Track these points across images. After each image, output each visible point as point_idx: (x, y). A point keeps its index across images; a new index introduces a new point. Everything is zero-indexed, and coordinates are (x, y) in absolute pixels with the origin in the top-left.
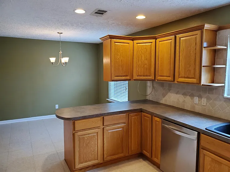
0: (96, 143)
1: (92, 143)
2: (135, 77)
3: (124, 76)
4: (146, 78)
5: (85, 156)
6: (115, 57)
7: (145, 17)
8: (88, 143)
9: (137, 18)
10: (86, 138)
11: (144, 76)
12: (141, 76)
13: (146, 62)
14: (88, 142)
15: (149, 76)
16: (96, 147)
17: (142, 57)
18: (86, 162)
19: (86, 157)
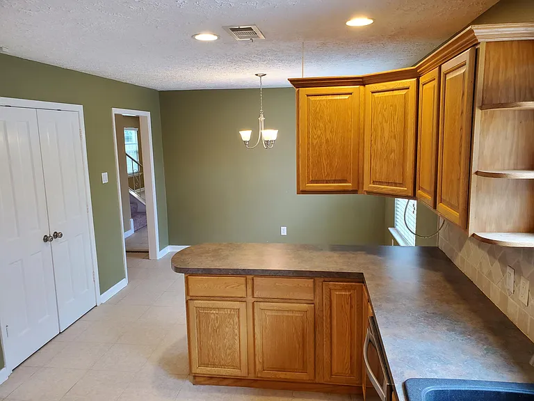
0: (236, 331)
1: (227, 329)
2: (368, 186)
3: (335, 181)
4: (393, 190)
5: (211, 353)
6: (308, 132)
7: (371, 21)
8: (218, 327)
9: (349, 23)
10: (212, 316)
11: (388, 184)
12: (381, 183)
13: (394, 144)
14: (217, 325)
15: (401, 185)
16: (237, 342)
17: (382, 129)
18: (214, 365)
19: (215, 356)
